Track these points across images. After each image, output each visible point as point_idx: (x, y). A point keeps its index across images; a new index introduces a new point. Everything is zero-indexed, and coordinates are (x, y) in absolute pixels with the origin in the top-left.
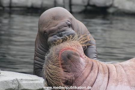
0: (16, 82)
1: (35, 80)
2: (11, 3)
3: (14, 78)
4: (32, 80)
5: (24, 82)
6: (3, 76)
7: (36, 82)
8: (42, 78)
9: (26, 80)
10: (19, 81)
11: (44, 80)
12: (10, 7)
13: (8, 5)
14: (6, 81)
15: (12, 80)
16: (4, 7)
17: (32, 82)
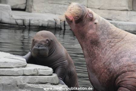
0: (36, 70)
1: (47, 69)
2: (30, 24)
3: (35, 68)
4: (45, 69)
5: (41, 70)
6: (28, 66)
7: (48, 70)
8: (51, 68)
9: (42, 69)
10: (38, 70)
11: (52, 69)
12: (29, 26)
13: (28, 25)
14: (30, 70)
15: (34, 69)
16: (26, 26)
17: (45, 70)
